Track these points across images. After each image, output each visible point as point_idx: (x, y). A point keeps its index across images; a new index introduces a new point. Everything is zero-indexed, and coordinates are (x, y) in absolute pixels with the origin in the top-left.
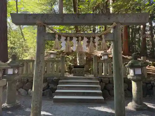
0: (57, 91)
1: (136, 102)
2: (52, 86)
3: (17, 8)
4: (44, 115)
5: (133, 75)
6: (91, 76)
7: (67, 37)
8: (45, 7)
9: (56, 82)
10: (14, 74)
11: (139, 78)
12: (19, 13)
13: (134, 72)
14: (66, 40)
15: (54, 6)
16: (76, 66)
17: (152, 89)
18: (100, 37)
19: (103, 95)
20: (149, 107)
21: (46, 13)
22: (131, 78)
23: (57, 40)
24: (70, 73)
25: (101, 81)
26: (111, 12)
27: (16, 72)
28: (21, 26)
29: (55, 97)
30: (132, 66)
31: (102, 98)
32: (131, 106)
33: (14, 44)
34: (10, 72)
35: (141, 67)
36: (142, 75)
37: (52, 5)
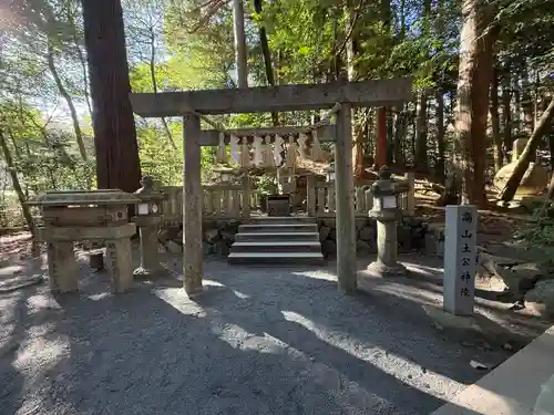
0: (235, 244)
1: (383, 261)
2: (226, 235)
3: (153, 78)
4: (209, 286)
5: (379, 209)
6: (304, 215)
7: (241, 138)
8: (211, 76)
9: (234, 228)
10: (150, 213)
11: (392, 215)
12: (159, 91)
13: (382, 204)
14: (240, 143)
15: (229, 72)
16: (275, 197)
17: (423, 237)
18: (309, 134)
19: (323, 249)
20: (408, 271)
21: (214, 88)
22: (376, 215)
23: (222, 143)
24: (264, 209)
25: (322, 225)
26: (350, 78)
27: (155, 211)
28: (166, 119)
29: (231, 255)
30: (378, 193)
31: (320, 255)
32: (374, 269)
33: (152, 156)
34: (143, 210)
35: (396, 194)
36: (397, 210)
37: (225, 70)
